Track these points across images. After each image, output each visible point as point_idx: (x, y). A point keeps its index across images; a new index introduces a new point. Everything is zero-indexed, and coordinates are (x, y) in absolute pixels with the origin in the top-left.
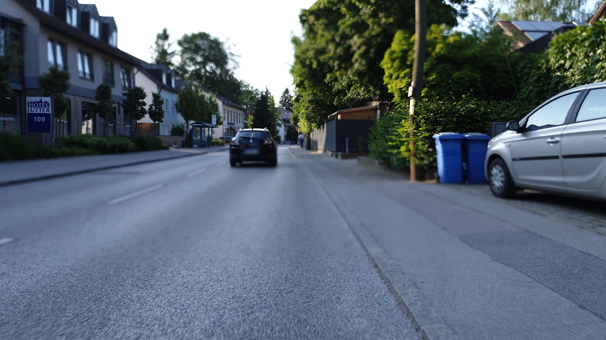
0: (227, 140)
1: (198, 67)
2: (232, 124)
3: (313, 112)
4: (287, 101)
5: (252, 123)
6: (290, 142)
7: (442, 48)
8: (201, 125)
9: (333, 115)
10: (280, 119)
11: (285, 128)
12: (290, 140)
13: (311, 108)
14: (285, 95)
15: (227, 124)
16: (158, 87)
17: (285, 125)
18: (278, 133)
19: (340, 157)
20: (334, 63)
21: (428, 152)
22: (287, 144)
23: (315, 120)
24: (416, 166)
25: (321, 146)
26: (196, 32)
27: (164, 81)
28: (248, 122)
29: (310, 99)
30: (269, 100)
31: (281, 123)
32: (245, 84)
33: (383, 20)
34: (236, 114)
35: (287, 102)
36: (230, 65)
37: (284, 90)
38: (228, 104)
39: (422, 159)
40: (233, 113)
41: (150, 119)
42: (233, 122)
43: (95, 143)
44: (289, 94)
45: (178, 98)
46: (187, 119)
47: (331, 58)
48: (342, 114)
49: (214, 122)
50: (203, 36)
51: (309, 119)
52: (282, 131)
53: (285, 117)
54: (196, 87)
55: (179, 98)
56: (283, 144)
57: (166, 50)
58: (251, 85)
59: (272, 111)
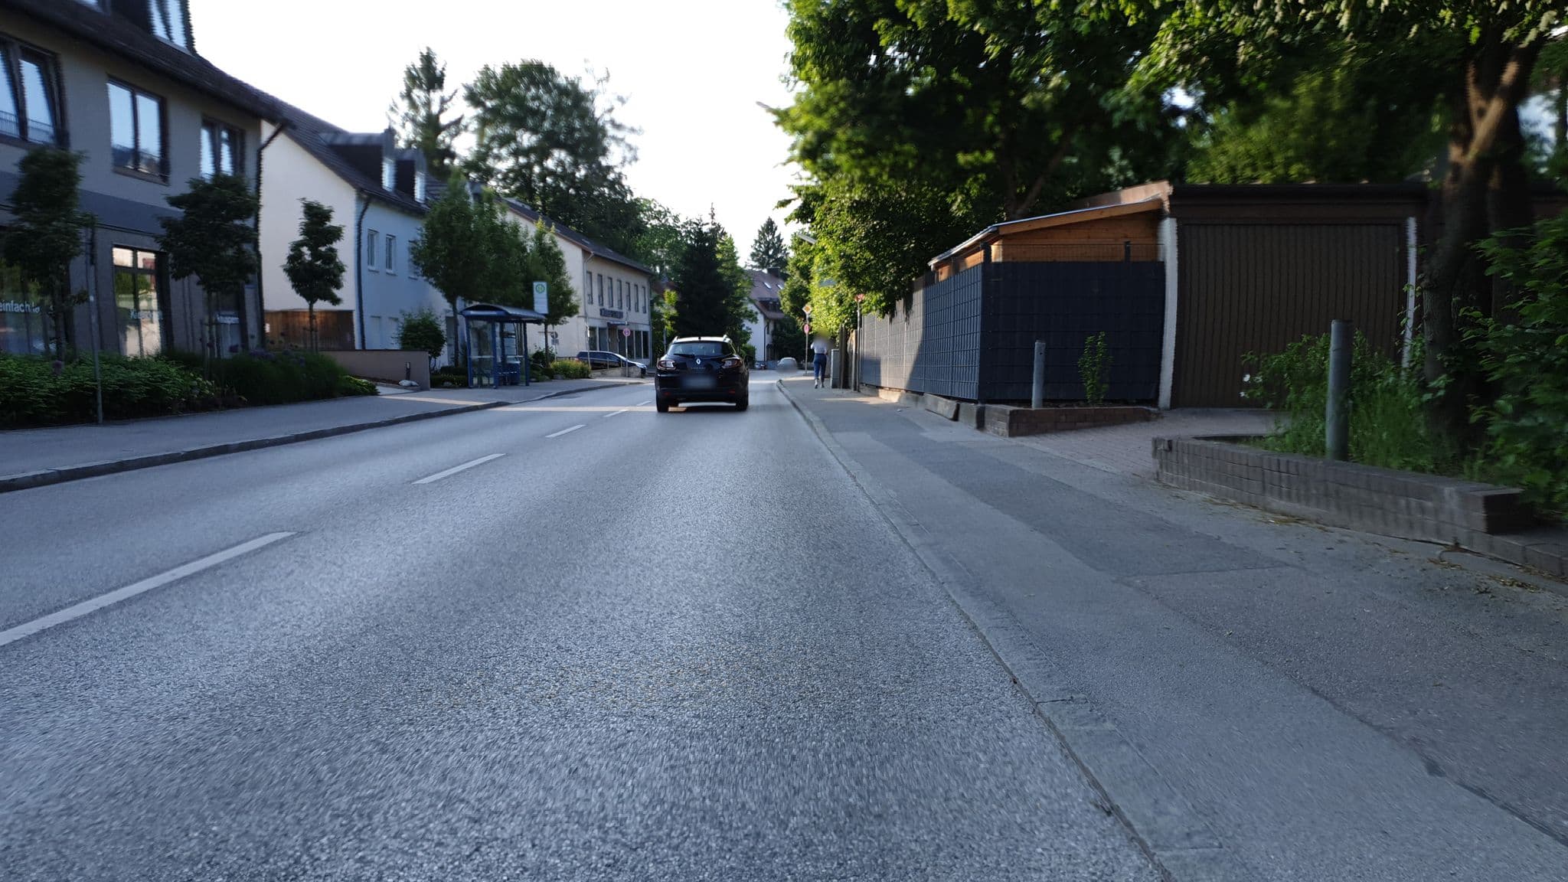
0: (597, 360)
1: (522, 160)
2: (614, 314)
3: (868, 247)
4: (771, 253)
5: (673, 312)
6: (781, 363)
8: (494, 313)
9: (954, 251)
10: (751, 301)
11: (768, 326)
12: (781, 358)
13: (860, 232)
14: (765, 237)
15: (599, 316)
16: (359, 198)
17: (766, 318)
18: (748, 339)
19: (997, 425)
22: (774, 368)
23: (875, 279)
25: (895, 376)
26: (516, 62)
27: (387, 181)
28: (662, 311)
29: (857, 198)
30: (720, 247)
31: (755, 310)
32: (656, 209)
34: (625, 287)
35: (770, 257)
36: (613, 157)
37: (763, 222)
38: (600, 256)
40: (615, 284)
41: (293, 291)
42: (615, 308)
44: (776, 234)
45: (424, 230)
46: (452, 296)
48: (1005, 238)
49: (541, 305)
50: (536, 74)
52: (758, 334)
53: (767, 295)
55: (427, 228)
56: (761, 369)
57: (437, 117)
58: (674, 213)
59: (730, 277)
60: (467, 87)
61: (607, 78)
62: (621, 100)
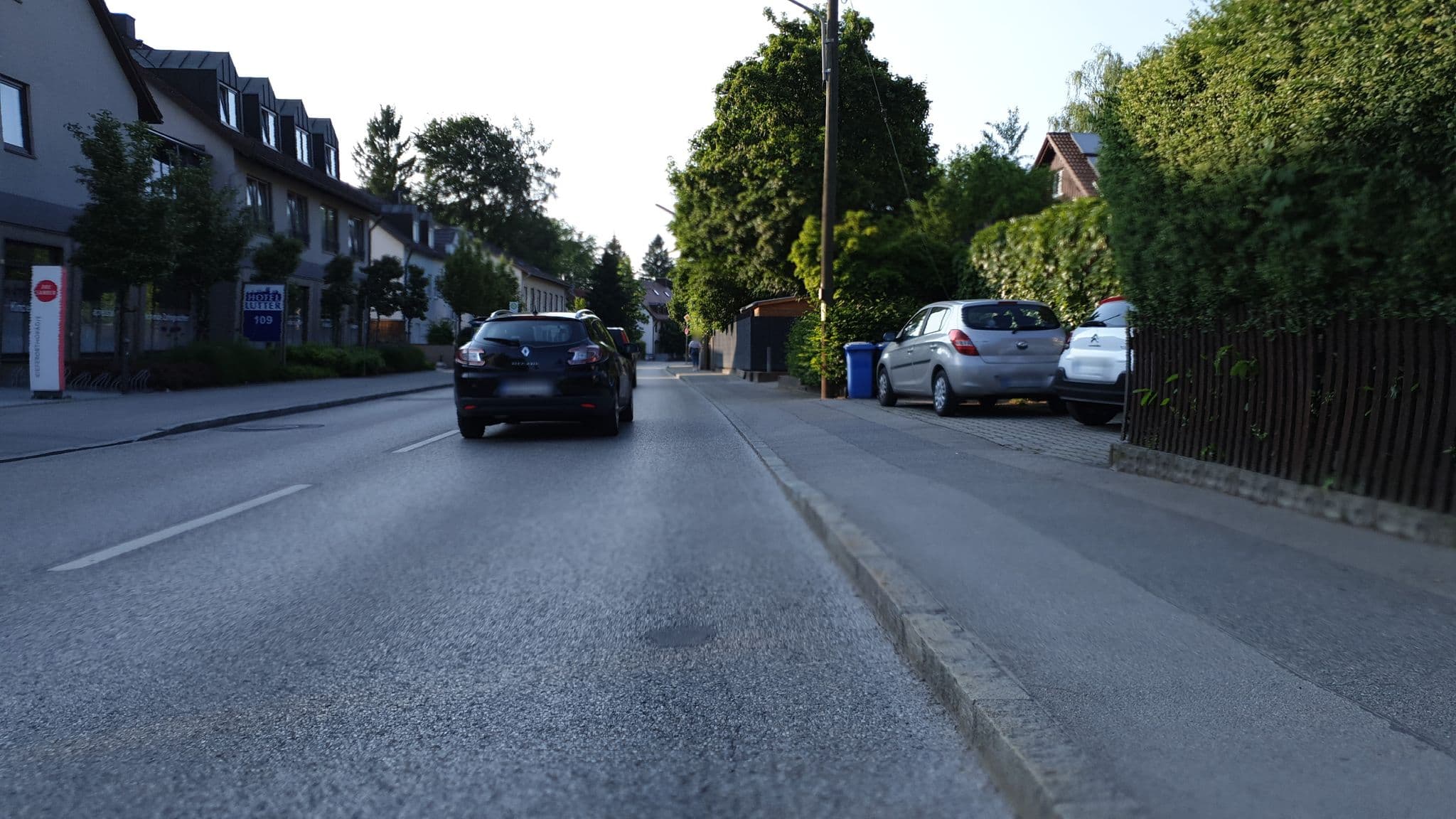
1: (464, 196)
3: (713, 301)
4: (659, 264)
6: (666, 356)
7: (854, 244)
9: (747, 307)
10: (644, 307)
11: (656, 325)
12: (666, 352)
14: (654, 250)
16: (406, 250)
17: (654, 319)
18: (641, 337)
19: (756, 379)
20: (734, 247)
21: (840, 364)
22: (660, 360)
23: (717, 315)
24: (827, 381)
25: (728, 362)
26: (458, 117)
27: (416, 237)
29: (707, 279)
30: (620, 266)
31: (647, 314)
32: (565, 227)
33: (793, 200)
34: (548, 296)
35: (658, 267)
36: (535, 191)
37: (652, 239)
38: (533, 276)
39: (833, 372)
40: (543, 295)
43: (335, 358)
44: (663, 249)
45: (444, 270)
46: (458, 311)
47: (729, 241)
48: (762, 308)
50: (474, 127)
51: (705, 313)
52: (648, 333)
53: (656, 301)
54: (478, 247)
55: (446, 270)
56: (650, 360)
57: (395, 160)
58: (578, 231)
59: (627, 289)
60: (418, 136)
61: (532, 131)
62: (543, 149)
